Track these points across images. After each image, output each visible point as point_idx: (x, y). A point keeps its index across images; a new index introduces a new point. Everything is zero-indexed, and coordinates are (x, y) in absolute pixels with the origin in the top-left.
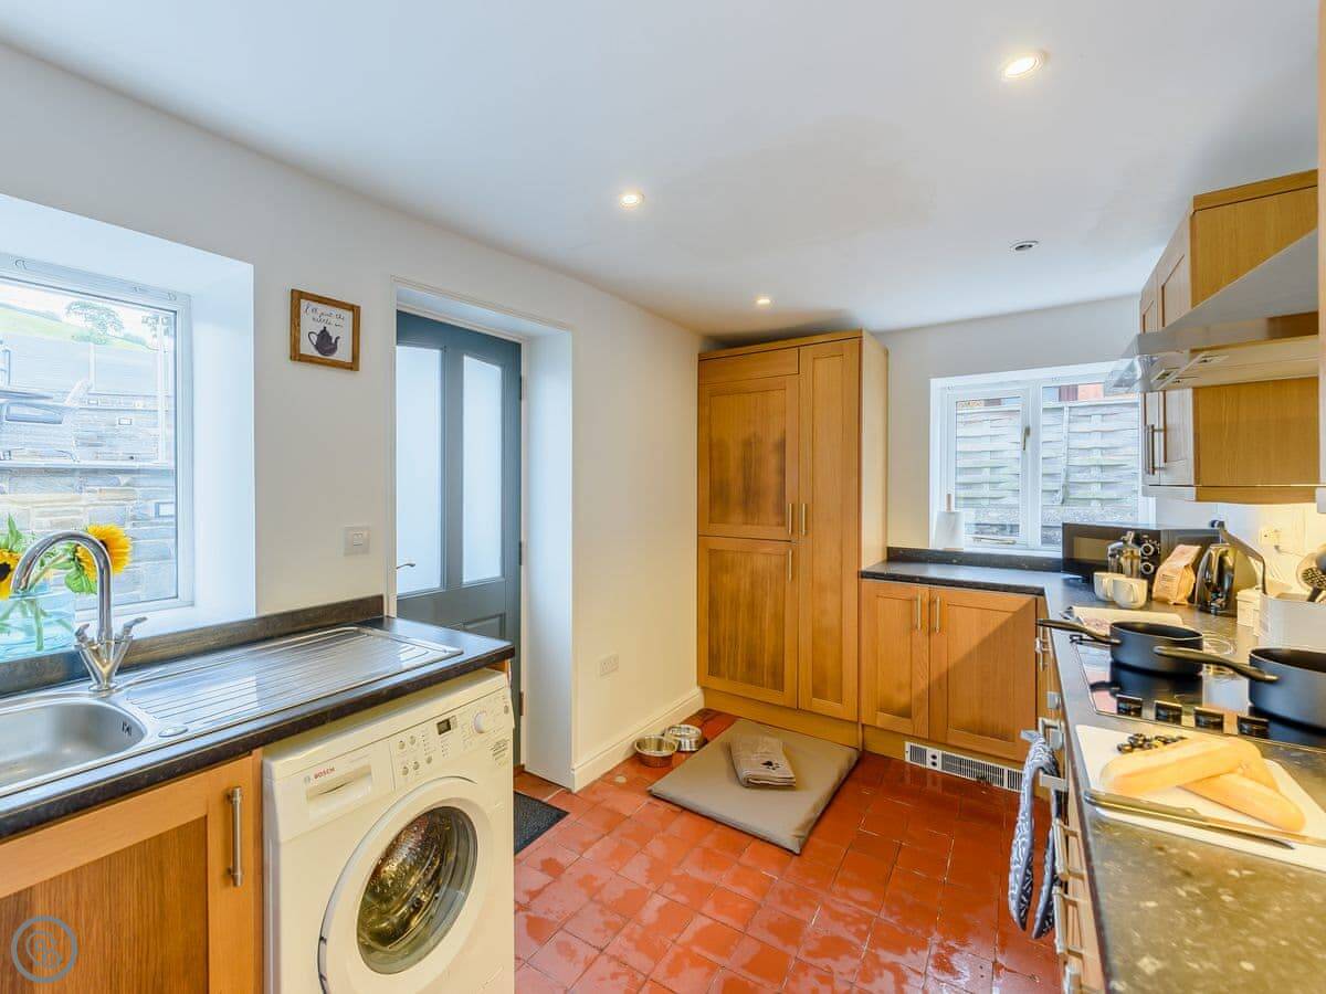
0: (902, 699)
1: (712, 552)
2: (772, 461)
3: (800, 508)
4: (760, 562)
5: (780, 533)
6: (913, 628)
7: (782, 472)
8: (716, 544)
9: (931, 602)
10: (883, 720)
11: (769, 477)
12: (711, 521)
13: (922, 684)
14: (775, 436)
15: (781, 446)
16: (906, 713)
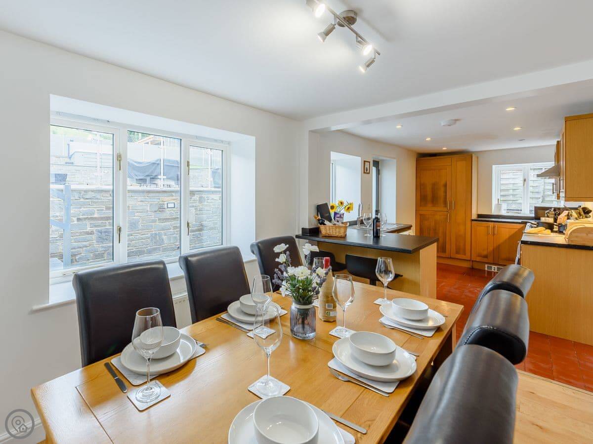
0: (485, 253)
1: (421, 215)
2: (442, 189)
3: (452, 202)
4: (438, 217)
5: (445, 209)
6: (488, 234)
7: (446, 192)
8: (422, 212)
9: (494, 227)
10: (478, 259)
11: (441, 193)
12: (420, 206)
13: (491, 249)
14: (443, 182)
15: (445, 186)
16: (486, 257)
